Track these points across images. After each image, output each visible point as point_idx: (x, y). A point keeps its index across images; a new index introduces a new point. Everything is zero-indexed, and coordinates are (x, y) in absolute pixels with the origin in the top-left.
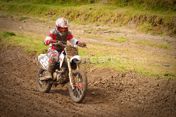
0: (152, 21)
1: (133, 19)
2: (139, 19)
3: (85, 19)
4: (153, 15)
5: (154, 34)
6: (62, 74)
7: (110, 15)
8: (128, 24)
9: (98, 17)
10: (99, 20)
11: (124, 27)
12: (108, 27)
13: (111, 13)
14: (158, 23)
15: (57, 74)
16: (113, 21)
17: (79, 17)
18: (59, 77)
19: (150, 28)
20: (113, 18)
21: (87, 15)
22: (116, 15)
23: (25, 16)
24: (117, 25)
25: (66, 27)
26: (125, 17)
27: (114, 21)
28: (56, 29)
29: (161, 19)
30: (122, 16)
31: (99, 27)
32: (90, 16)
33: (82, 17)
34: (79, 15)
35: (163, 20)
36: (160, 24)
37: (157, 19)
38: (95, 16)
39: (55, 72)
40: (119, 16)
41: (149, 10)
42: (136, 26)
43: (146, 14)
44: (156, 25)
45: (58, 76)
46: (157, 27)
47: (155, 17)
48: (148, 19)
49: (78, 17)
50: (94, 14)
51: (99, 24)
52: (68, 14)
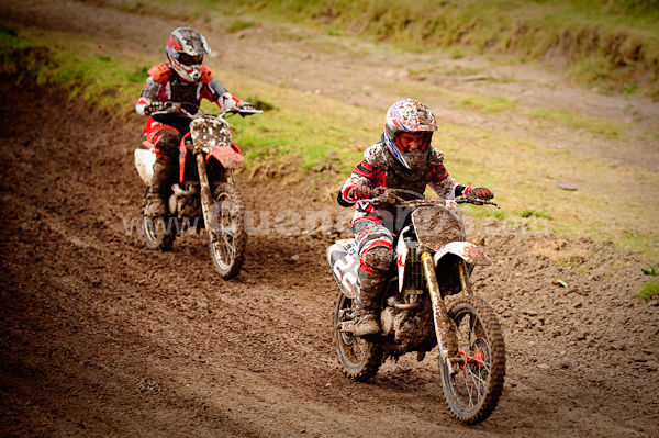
0: (612, 49)
1: (562, 40)
2: (579, 41)
3: (425, 37)
4: (617, 30)
5: (610, 91)
6: (412, 312)
7: (497, 26)
8: (547, 56)
9: (462, 29)
10: (465, 39)
11: (532, 65)
12: (486, 64)
13: (500, 20)
14: (629, 58)
15: (395, 314)
16: (502, 44)
17: (410, 26)
18: (402, 324)
19: (605, 71)
20: (506, 36)
21: (429, 22)
22: (514, 27)
23: (248, 18)
24: (514, 57)
25: (423, 128)
26: (540, 34)
27: (508, 46)
28: (388, 142)
29: (638, 44)
30: (531, 30)
31: (460, 62)
32: (441, 26)
33: (418, 28)
34: (407, 22)
35: (643, 49)
36: (636, 59)
37: (627, 46)
38: (455, 25)
39: (387, 306)
40: (523, 29)
41: (617, 14)
42: (568, 63)
43: (597, 28)
44: (622, 64)
45: (397, 322)
46: (625, 71)
47: (620, 38)
48: (603, 44)
49: (406, 28)
50: (452, 21)
51: (461, 53)
52: (377, 18)
